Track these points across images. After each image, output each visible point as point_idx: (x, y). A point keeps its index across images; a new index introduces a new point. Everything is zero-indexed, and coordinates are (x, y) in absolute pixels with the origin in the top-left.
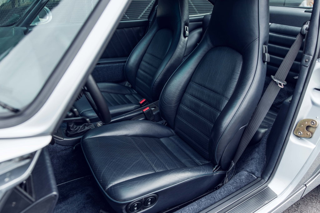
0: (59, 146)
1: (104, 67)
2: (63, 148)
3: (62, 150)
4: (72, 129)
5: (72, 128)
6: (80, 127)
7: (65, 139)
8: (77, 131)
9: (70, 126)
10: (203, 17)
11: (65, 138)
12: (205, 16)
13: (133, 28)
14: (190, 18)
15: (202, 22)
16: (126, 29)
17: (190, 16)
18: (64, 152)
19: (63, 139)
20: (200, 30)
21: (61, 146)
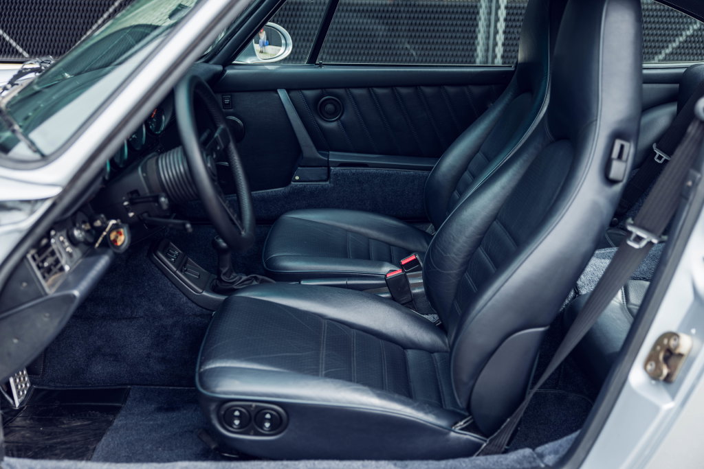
0: (190, 304)
1: (375, 176)
2: (197, 309)
3: (195, 315)
4: (223, 278)
5: (225, 274)
6: (241, 278)
7: (205, 293)
8: (233, 283)
9: (222, 269)
10: (683, 70)
11: (207, 291)
12: (688, 68)
13: (470, 87)
14: (645, 72)
15: (677, 86)
16: (451, 90)
17: (645, 65)
18: (198, 319)
19: (201, 291)
20: (672, 109)
21: (194, 305)
